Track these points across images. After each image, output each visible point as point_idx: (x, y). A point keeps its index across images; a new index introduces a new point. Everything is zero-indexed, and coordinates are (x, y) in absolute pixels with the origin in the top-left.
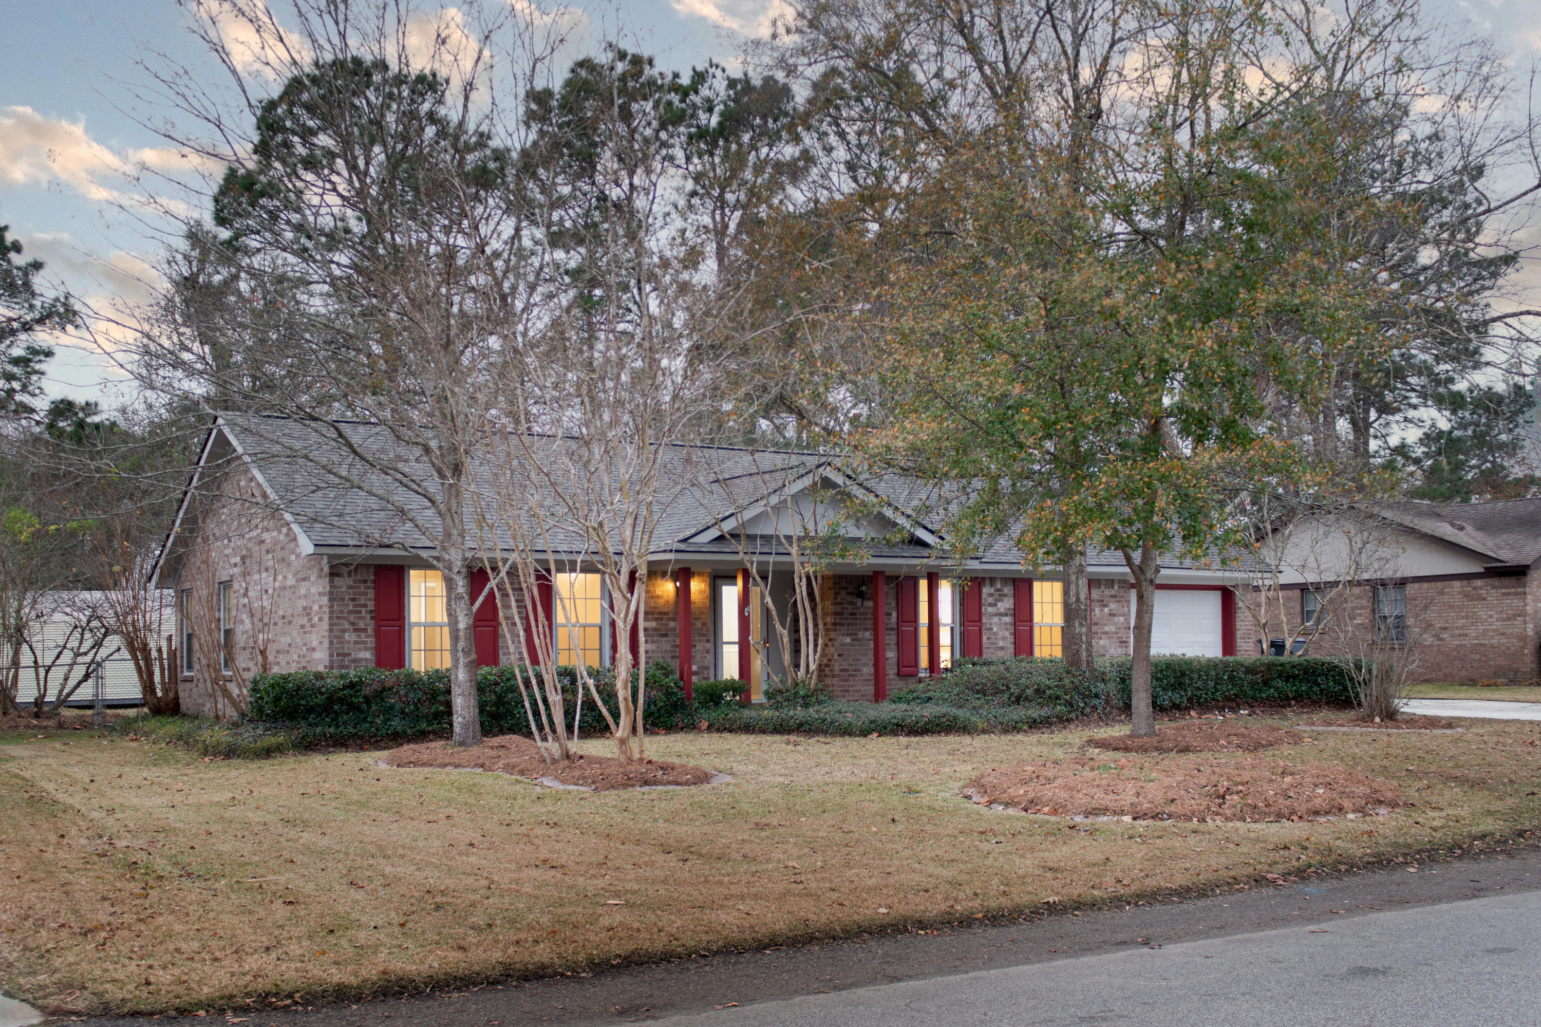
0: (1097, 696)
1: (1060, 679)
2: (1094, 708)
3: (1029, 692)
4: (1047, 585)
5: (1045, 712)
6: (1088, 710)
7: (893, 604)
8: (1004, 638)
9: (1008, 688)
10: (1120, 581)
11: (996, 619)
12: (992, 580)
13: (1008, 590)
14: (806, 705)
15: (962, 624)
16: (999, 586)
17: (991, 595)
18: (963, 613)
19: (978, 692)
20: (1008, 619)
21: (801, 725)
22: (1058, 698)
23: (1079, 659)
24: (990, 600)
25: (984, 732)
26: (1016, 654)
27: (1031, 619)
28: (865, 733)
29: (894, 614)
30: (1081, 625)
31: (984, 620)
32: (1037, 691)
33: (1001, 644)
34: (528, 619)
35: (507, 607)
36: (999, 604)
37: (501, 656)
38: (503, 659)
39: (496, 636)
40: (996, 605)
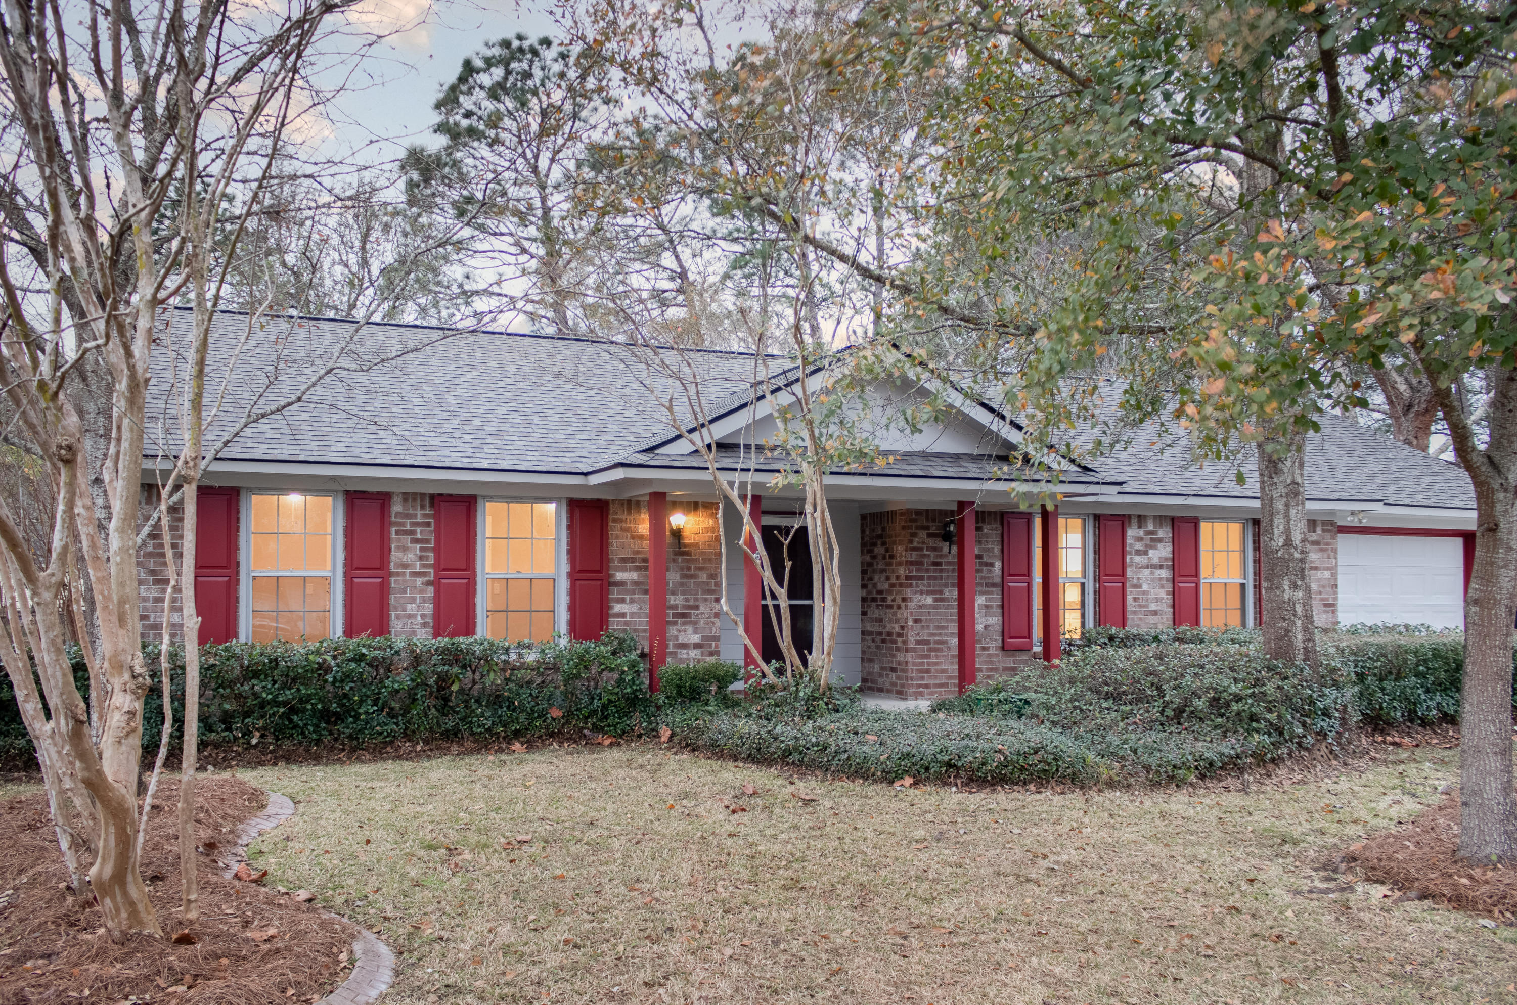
0: (1326, 713)
1: (1258, 682)
2: (1322, 735)
3: (1200, 704)
4: (1220, 527)
5: (1229, 746)
6: (1310, 739)
7: (997, 550)
8: (1158, 599)
9: (1161, 693)
10: (1324, 523)
11: (1146, 573)
12: (1141, 520)
13: (1164, 533)
14: (809, 714)
15: (1098, 579)
16: (1150, 527)
17: (1140, 539)
18: (1098, 565)
19: (1107, 697)
20: (1165, 573)
21: (787, 753)
22: (1253, 718)
23: (1290, 644)
24: (1139, 546)
25: (1111, 784)
26: (1176, 622)
27: (1197, 574)
28: (889, 777)
29: (998, 565)
30: (1294, 586)
31: (1129, 574)
32: (1214, 702)
33: (1153, 606)
34: (437, 566)
35: (405, 549)
36: (1151, 552)
37: (393, 621)
38: (396, 624)
39: (384, 590)
40: (1146, 553)
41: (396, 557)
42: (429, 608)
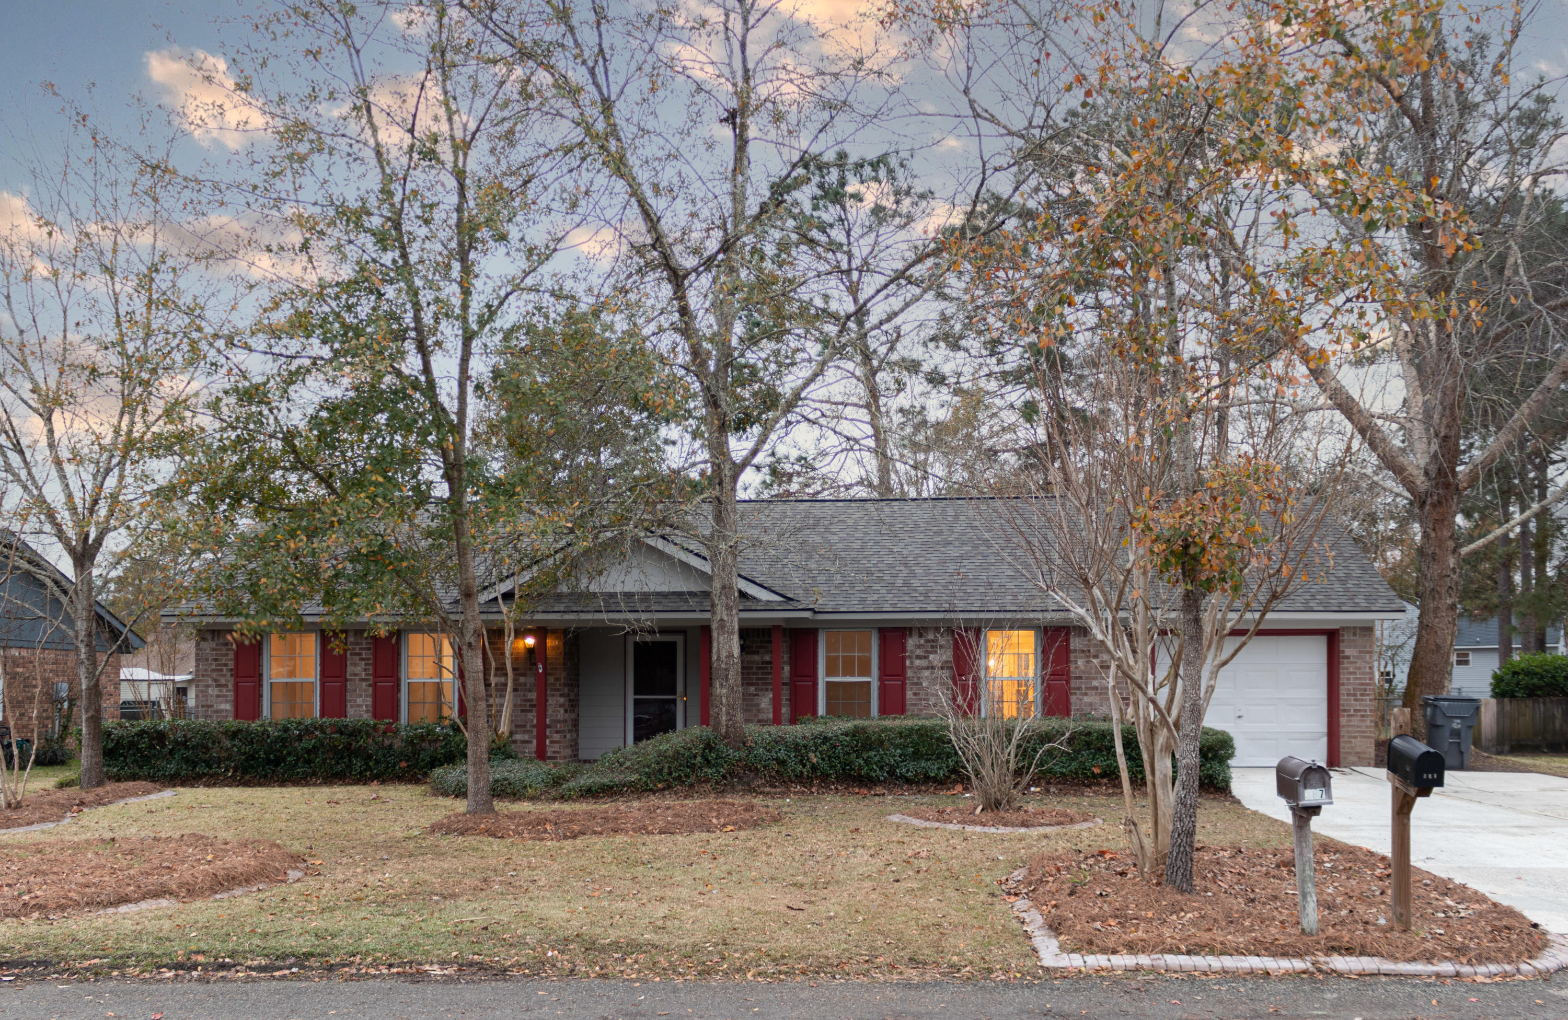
2: (707, 777)
6: (693, 780)
7: (786, 657)
11: (926, 673)
12: (922, 631)
13: (945, 640)
15: (880, 679)
16: (931, 636)
17: (920, 646)
18: (880, 668)
20: (945, 672)
24: (919, 652)
25: (532, 799)
29: (787, 668)
31: (909, 674)
34: (375, 675)
35: (355, 665)
36: (931, 657)
37: (349, 709)
38: (351, 711)
39: (343, 690)
40: (926, 657)
41: (350, 669)
42: (369, 701)
